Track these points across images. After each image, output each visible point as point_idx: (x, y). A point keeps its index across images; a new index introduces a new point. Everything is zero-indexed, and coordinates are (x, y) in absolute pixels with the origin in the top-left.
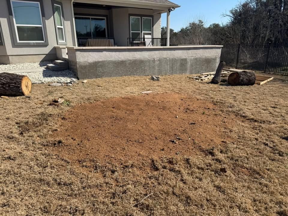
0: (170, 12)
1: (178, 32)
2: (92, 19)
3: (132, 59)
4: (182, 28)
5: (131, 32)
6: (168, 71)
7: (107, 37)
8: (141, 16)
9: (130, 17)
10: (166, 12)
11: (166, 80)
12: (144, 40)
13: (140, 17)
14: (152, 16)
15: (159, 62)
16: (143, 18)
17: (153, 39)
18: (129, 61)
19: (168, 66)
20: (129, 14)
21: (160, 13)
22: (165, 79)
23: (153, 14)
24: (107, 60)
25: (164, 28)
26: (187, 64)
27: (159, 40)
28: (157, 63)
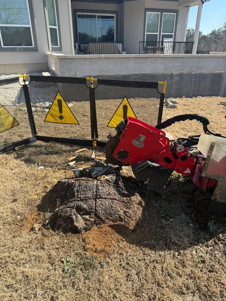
0: (203, 3)
1: (208, 35)
2: (98, 17)
3: (140, 74)
4: (214, 30)
5: (146, 33)
6: (192, 91)
7: (115, 40)
8: (162, 11)
9: (147, 12)
10: (196, 4)
11: (187, 107)
12: (162, 45)
13: (160, 13)
14: (176, 11)
15: (179, 77)
16: (164, 13)
17: (175, 43)
18: (134, 77)
19: (193, 84)
20: (145, 8)
21: (188, 6)
22: (185, 105)
23: (178, 8)
24: (103, 75)
25: (191, 29)
26: (222, 82)
27: (183, 45)
28: (176, 79)
